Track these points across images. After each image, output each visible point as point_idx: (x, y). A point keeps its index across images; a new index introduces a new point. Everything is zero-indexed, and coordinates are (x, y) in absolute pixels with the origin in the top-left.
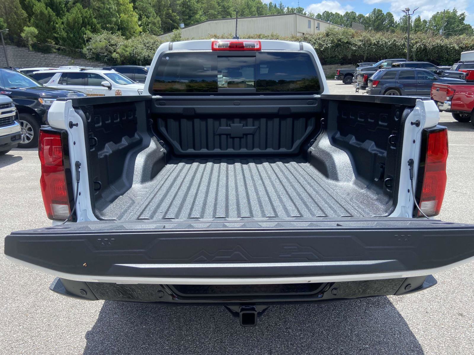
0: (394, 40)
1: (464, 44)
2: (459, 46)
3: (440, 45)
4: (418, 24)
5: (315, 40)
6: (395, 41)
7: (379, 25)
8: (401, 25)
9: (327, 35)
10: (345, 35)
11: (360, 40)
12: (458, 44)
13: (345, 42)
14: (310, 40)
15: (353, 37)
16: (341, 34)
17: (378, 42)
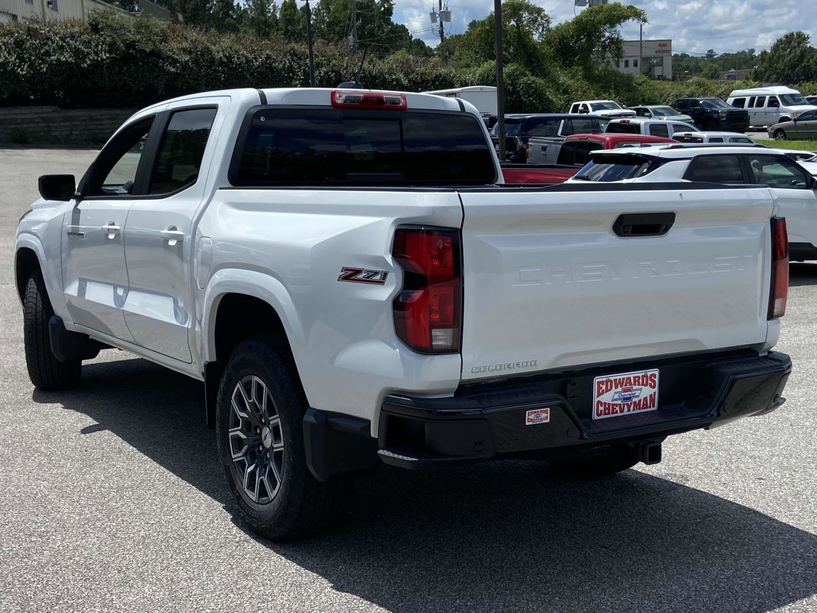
0: (267, 55)
1: (417, 74)
2: (408, 78)
3: (370, 73)
4: (290, 15)
5: (62, 39)
6: (268, 57)
7: (196, 9)
8: (252, 14)
9: (95, 28)
10: (143, 33)
11: (185, 50)
12: (406, 74)
13: (148, 50)
14: (48, 38)
15: (165, 40)
16: (133, 29)
17: (229, 58)
